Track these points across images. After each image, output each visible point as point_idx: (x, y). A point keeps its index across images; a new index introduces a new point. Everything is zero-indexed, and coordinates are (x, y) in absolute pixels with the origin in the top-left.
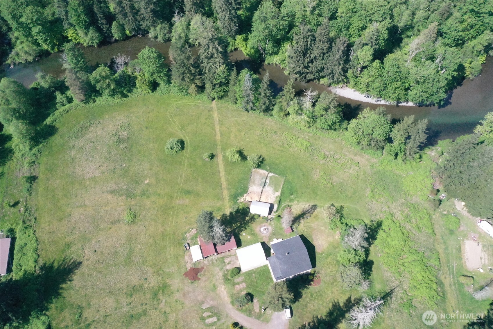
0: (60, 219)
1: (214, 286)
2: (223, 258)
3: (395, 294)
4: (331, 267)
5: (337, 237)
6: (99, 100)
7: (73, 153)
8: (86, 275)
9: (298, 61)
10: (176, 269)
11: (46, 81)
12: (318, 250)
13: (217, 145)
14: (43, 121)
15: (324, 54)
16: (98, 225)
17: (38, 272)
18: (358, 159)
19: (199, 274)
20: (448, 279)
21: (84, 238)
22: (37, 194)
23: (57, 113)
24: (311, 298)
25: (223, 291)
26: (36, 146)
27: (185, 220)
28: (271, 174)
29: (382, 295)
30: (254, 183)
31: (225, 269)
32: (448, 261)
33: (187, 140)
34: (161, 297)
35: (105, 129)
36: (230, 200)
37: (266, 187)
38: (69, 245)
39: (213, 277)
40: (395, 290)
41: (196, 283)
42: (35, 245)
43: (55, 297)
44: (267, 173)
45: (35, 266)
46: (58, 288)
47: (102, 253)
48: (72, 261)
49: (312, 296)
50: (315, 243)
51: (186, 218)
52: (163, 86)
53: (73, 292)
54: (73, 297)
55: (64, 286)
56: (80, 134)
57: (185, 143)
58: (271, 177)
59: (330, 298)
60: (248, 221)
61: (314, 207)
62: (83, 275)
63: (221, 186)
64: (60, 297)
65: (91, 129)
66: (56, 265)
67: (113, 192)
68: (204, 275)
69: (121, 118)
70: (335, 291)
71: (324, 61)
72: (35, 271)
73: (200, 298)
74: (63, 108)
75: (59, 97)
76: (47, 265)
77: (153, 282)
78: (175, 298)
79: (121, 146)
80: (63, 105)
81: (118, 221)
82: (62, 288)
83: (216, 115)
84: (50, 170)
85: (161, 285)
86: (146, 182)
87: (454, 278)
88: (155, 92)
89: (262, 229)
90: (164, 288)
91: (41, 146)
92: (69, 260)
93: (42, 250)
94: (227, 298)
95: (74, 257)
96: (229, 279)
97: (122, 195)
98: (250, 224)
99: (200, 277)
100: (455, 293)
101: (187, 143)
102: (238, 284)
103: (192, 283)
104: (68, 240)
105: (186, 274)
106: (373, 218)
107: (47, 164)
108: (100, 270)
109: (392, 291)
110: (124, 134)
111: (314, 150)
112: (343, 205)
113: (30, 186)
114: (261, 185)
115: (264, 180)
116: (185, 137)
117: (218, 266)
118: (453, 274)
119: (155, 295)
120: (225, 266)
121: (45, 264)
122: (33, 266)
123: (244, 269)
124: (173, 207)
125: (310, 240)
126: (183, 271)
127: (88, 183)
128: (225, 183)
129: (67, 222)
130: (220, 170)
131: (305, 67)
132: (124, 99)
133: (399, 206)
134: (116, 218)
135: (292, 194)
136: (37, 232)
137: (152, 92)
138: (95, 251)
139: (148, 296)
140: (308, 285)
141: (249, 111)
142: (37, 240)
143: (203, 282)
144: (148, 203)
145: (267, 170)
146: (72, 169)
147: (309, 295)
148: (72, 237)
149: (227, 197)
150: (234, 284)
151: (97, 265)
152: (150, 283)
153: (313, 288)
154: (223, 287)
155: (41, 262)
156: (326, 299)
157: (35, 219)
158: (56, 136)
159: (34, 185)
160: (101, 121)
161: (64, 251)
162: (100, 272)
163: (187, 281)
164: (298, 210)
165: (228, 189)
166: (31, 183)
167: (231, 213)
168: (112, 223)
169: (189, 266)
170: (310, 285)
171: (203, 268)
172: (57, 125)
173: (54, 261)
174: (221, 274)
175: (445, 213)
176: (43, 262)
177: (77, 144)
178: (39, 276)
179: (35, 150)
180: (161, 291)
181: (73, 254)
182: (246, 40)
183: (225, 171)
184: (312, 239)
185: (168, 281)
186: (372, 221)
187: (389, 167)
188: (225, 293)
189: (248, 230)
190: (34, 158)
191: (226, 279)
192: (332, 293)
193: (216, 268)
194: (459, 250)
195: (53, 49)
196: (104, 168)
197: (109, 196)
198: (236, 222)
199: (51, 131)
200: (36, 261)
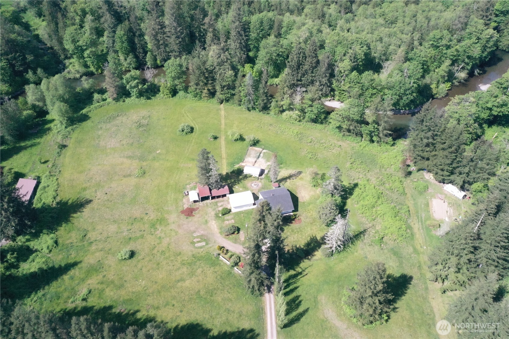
0: (81, 172)
1: (206, 221)
2: (216, 203)
3: (368, 233)
4: (311, 212)
5: (318, 192)
6: (128, 100)
7: (100, 132)
8: (96, 209)
9: (293, 76)
10: (175, 208)
11: (88, 83)
12: (300, 200)
13: (221, 131)
14: (80, 111)
15: (313, 69)
16: (112, 177)
17: (54, 206)
18: (340, 143)
19: (194, 212)
20: (417, 225)
21: (99, 185)
22: (65, 157)
23: (92, 106)
24: (292, 233)
25: (214, 226)
26: (71, 125)
27: (187, 176)
28: (264, 151)
29: (356, 233)
30: (249, 156)
31: (217, 209)
32: (417, 212)
33: (196, 127)
34: (158, 227)
35: (129, 118)
36: (227, 166)
37: (260, 159)
38: (85, 189)
39: (206, 215)
40: (369, 230)
41: (190, 219)
42: (56, 187)
43: (66, 223)
44: (261, 150)
45: (53, 201)
46: (69, 216)
47: (112, 195)
48: (85, 199)
49: (293, 231)
50: (298, 195)
51: (188, 175)
52: (181, 93)
53: (82, 220)
54: (81, 223)
55: (75, 215)
56: (108, 121)
57: (195, 129)
58: (264, 153)
59: (309, 233)
60: (241, 179)
61: (300, 173)
62: (93, 209)
63: (221, 157)
64: (69, 223)
65: (118, 118)
66: (70, 202)
67: (129, 157)
68: (199, 213)
69: (144, 112)
70: (314, 228)
71: (313, 75)
72: (52, 205)
73: (192, 229)
74: (98, 104)
75: (96, 96)
76: (62, 201)
77: (153, 216)
78: (170, 228)
79: (141, 129)
80: (98, 102)
81: (130, 176)
82: (72, 217)
83: (223, 113)
84: (79, 142)
85: (159, 219)
86: (158, 152)
87: (422, 224)
88: (174, 97)
89: (253, 185)
90: (162, 221)
91: (74, 126)
92: (81, 198)
93: (61, 191)
94: (216, 230)
95: (88, 197)
96: (220, 217)
97: (136, 159)
98: (242, 181)
99: (194, 214)
100: (423, 234)
101: (196, 129)
102: (228, 220)
103: (187, 218)
104: (84, 186)
105: (183, 212)
106: (351, 182)
107: (78, 138)
108: (108, 206)
109: (365, 231)
110: (145, 122)
111: (303, 136)
112: (325, 172)
113: (61, 151)
114: (255, 157)
115: (258, 154)
116: (195, 125)
117: (211, 207)
118: (422, 222)
119: (153, 226)
120: (218, 207)
121: (61, 201)
122: (51, 201)
123: (234, 210)
124: (178, 168)
125: (294, 194)
126: (181, 209)
127: (109, 151)
128: (225, 155)
129: (86, 174)
130: (222, 147)
131: (298, 80)
132: (149, 101)
133: (375, 174)
134: (129, 173)
135: (281, 164)
136: (60, 179)
137: (172, 97)
138: (106, 194)
139: (147, 226)
140: (290, 223)
141: (250, 111)
142: (58, 184)
143: (197, 218)
144: (157, 164)
145: (261, 148)
146: (97, 142)
147: (290, 230)
148: (89, 184)
149: (225, 164)
150: (224, 221)
151: (106, 203)
152: (150, 217)
153: (294, 225)
154: (214, 222)
155: (58, 199)
156: (305, 234)
157: (60, 171)
158: (88, 121)
159: (64, 151)
160: (127, 114)
161: (79, 193)
162: (107, 207)
163: (183, 216)
164: (286, 174)
165: (227, 159)
166: (61, 149)
167: (227, 174)
168: (124, 176)
169: (186, 207)
170: (292, 223)
171: (198, 208)
172: (90, 115)
173: (70, 199)
174: (213, 213)
175: (415, 180)
176: (60, 199)
177: (104, 127)
178: (55, 208)
179: (69, 129)
180: (159, 222)
181: (87, 195)
182: (252, 68)
183: (226, 148)
184: (297, 193)
185: (165, 216)
186: (350, 184)
187: (367, 148)
188: (215, 226)
189: (241, 184)
190: (68, 133)
191: (217, 216)
192: (311, 230)
193: (210, 209)
194: (427, 205)
195: (97, 71)
196: (124, 142)
197: (125, 160)
198: (231, 179)
199: (85, 118)
200: (55, 198)
